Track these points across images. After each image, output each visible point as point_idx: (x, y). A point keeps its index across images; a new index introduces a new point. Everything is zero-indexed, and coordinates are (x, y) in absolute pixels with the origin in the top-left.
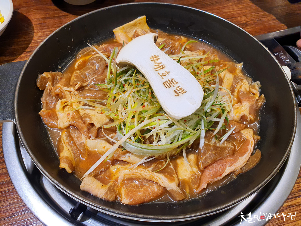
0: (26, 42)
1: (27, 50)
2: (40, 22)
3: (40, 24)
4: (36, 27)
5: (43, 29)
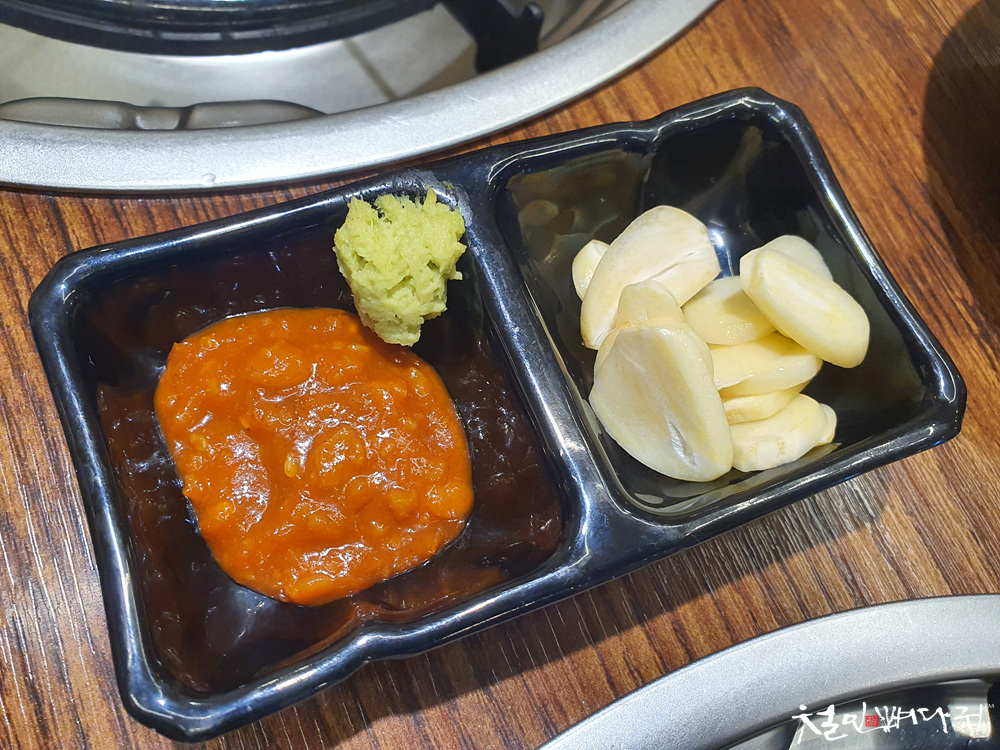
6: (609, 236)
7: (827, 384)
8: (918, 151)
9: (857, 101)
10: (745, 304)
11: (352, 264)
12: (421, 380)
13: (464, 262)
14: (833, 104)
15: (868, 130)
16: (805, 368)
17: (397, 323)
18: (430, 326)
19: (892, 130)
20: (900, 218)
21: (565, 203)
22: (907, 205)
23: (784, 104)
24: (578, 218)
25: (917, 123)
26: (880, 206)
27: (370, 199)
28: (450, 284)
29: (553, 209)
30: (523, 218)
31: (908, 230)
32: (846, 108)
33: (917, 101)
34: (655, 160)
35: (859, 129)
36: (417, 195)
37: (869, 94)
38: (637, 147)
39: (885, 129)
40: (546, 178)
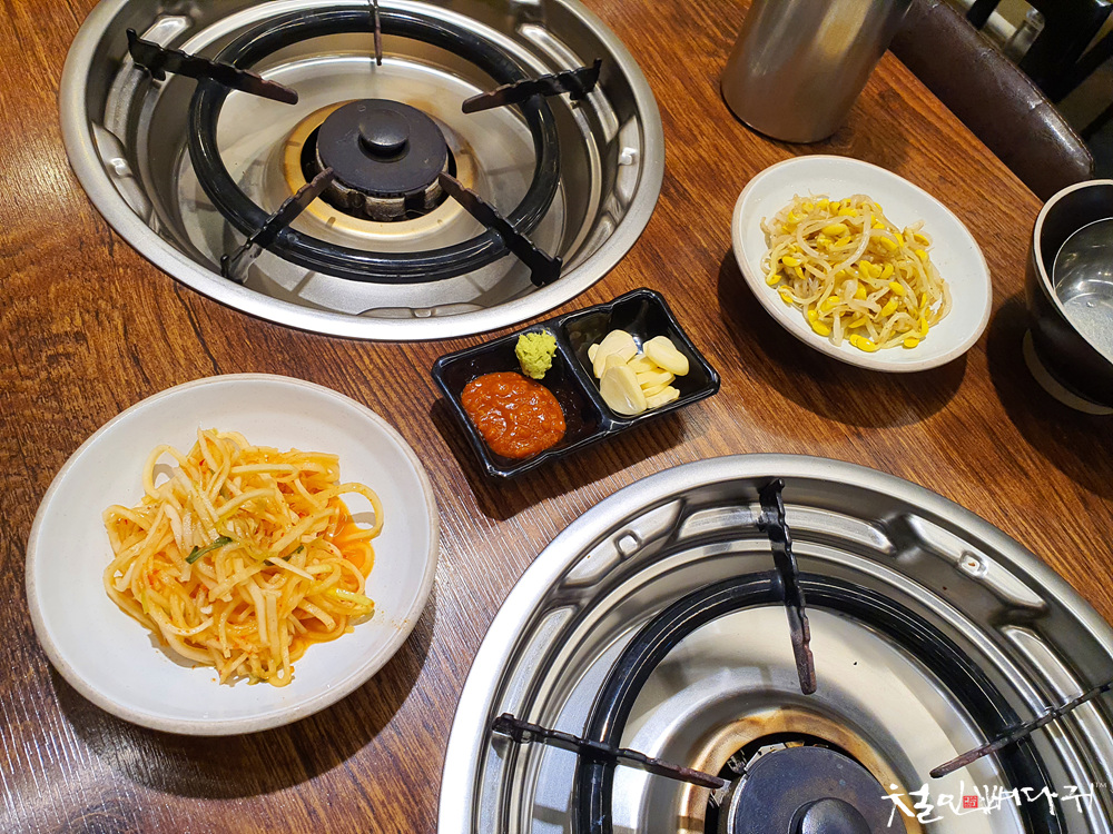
0: (883, 416)
1: (861, 429)
2: (963, 418)
3: (958, 419)
4: (944, 417)
5: (946, 437)
6: (599, 342)
7: (677, 382)
8: (716, 301)
9: (691, 283)
10: (647, 360)
11: (523, 354)
12: (544, 391)
13: (557, 351)
14: (681, 286)
15: (696, 295)
16: (668, 377)
17: (538, 371)
18: (548, 372)
19: (706, 293)
20: (710, 327)
21: (583, 332)
22: (713, 323)
23: (654, 292)
24: (588, 335)
25: (715, 289)
26: (701, 323)
27: (525, 334)
28: (553, 358)
29: (579, 334)
30: (571, 337)
31: (714, 333)
32: (686, 286)
33: (715, 280)
34: (612, 316)
35: (692, 294)
36: (540, 332)
37: (695, 280)
38: (606, 312)
39: (702, 294)
40: (576, 324)
